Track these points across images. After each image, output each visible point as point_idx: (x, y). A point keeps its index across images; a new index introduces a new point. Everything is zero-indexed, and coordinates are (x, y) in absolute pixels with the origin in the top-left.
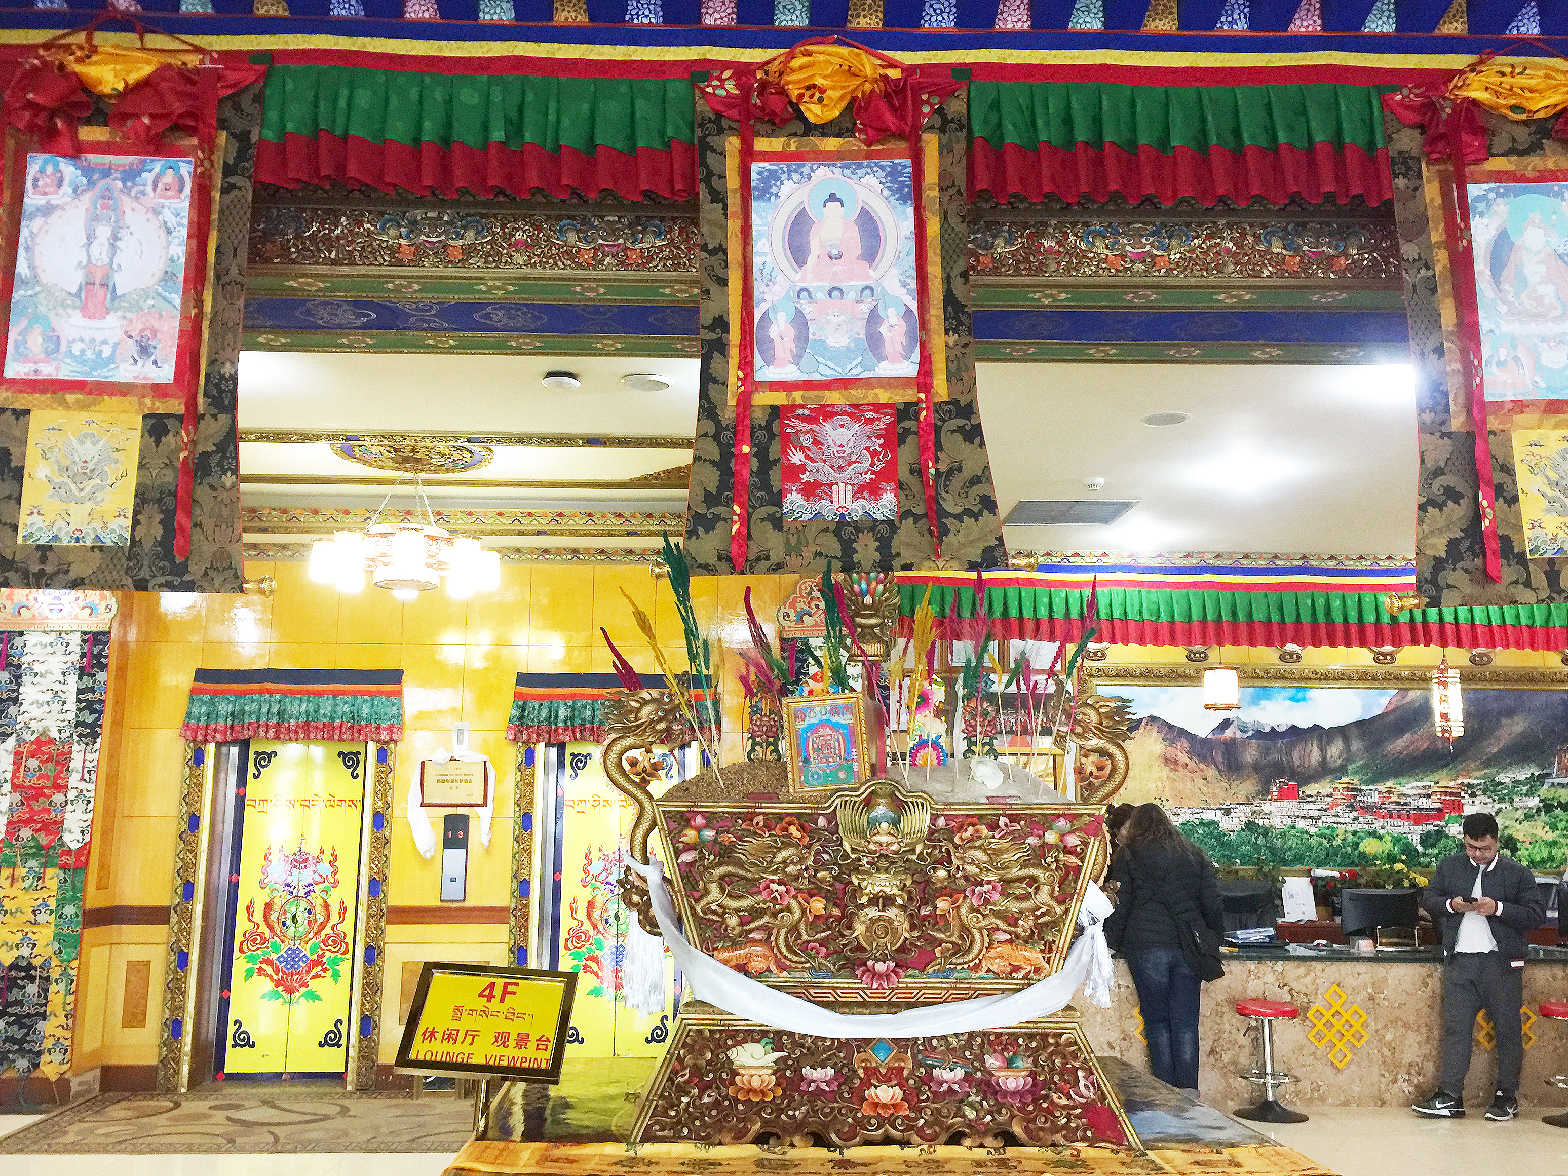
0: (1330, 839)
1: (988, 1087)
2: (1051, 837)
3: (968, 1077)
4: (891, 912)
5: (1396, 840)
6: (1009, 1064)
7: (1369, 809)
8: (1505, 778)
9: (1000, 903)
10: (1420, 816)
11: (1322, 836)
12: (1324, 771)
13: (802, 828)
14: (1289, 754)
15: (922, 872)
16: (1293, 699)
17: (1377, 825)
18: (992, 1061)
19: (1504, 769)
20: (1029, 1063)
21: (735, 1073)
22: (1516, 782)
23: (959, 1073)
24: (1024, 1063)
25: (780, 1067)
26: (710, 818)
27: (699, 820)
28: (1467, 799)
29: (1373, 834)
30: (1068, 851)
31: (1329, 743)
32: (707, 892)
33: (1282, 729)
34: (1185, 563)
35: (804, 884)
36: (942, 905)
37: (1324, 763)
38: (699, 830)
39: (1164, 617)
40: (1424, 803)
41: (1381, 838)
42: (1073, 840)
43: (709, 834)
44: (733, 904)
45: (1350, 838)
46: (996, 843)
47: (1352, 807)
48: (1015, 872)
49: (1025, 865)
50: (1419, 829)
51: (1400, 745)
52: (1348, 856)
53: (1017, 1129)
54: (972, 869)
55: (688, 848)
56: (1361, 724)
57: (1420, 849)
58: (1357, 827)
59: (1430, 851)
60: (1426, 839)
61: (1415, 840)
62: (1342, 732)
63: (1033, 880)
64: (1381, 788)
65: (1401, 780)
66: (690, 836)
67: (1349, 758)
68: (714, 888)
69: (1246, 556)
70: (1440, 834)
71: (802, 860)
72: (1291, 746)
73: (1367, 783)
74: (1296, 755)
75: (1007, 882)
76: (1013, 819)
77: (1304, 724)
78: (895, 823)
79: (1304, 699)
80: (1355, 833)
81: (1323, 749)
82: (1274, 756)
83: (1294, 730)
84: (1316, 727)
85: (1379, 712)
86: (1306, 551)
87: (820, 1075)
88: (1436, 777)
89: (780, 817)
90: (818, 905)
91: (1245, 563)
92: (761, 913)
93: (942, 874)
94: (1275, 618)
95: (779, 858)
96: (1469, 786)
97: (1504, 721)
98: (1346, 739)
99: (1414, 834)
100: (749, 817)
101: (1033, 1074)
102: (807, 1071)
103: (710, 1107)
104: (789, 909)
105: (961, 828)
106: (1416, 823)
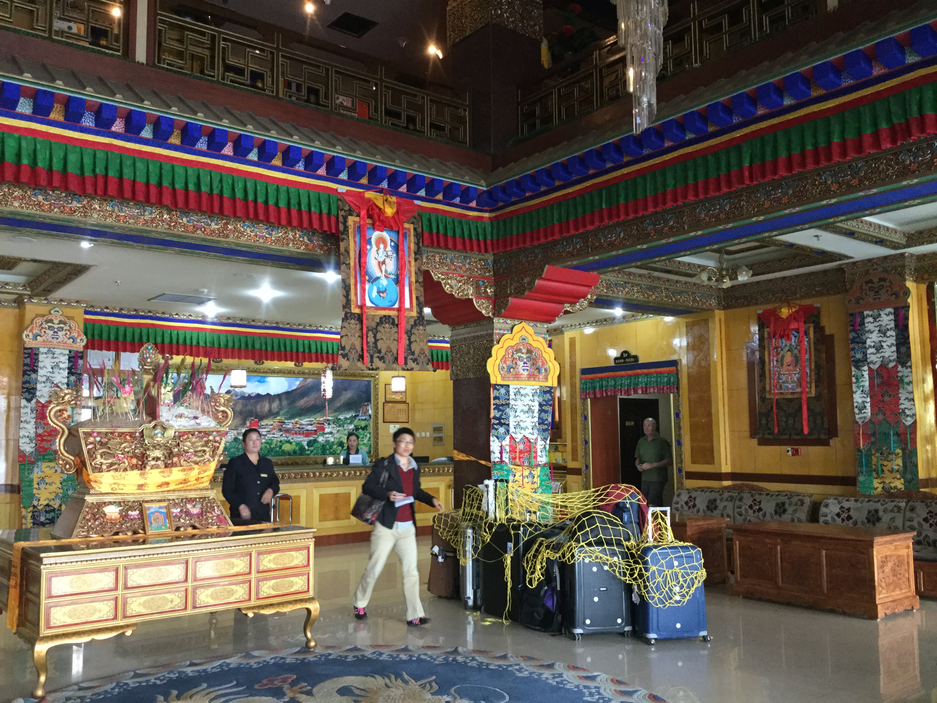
0: (270, 444)
1: (188, 513)
2: (211, 438)
3: (181, 511)
4: (159, 462)
5: (297, 444)
6: (194, 506)
7: (287, 431)
8: (342, 417)
9: (195, 459)
10: (308, 434)
11: (267, 443)
12: (271, 414)
13: (131, 436)
14: (255, 407)
15: (170, 450)
16: (259, 381)
17: (290, 438)
18: (189, 506)
19: (341, 413)
20: (200, 506)
21: (105, 515)
22: (346, 419)
23: (179, 510)
24: (199, 506)
25: (121, 512)
26: (99, 433)
27: (95, 434)
28: (326, 426)
29: (289, 442)
30: (216, 442)
31: (273, 401)
32: (96, 458)
33: (253, 395)
34: (226, 321)
35: (130, 454)
36: (175, 459)
37: (270, 410)
38: (95, 438)
39: (216, 345)
40: (310, 428)
41: (291, 443)
42: (218, 438)
43: (98, 439)
44: (105, 462)
45: (279, 444)
46: (194, 440)
47: (280, 430)
48: (200, 448)
49: (203, 446)
50: (307, 439)
51: (302, 403)
52: (276, 451)
53: (197, 525)
54: (186, 448)
55: (91, 443)
56: (287, 393)
57: (306, 447)
58: (282, 439)
59: (310, 448)
60: (310, 444)
61: (305, 444)
62: (279, 396)
63: (204, 451)
64: (293, 421)
65: (302, 418)
66: (91, 439)
67: (281, 408)
68: (99, 456)
69: (253, 321)
70: (315, 441)
71: (131, 446)
72: (257, 403)
73: (287, 419)
74: (258, 407)
75: (196, 452)
76: (200, 432)
77: (263, 393)
78: (163, 434)
79: (264, 382)
80: (281, 441)
81: (270, 404)
82: (249, 408)
83: (258, 396)
84: (268, 395)
85: (294, 388)
86: (279, 321)
87: (134, 513)
88: (315, 416)
89: (123, 433)
90: (134, 461)
91: (253, 323)
92: (116, 464)
93: (176, 450)
94: (264, 348)
95: (123, 446)
96: (328, 420)
97: (344, 393)
98: (280, 400)
99: (304, 441)
100: (112, 433)
101: (202, 509)
102: (130, 512)
103: (98, 526)
104: (124, 463)
105: (183, 436)
106: (307, 436)
